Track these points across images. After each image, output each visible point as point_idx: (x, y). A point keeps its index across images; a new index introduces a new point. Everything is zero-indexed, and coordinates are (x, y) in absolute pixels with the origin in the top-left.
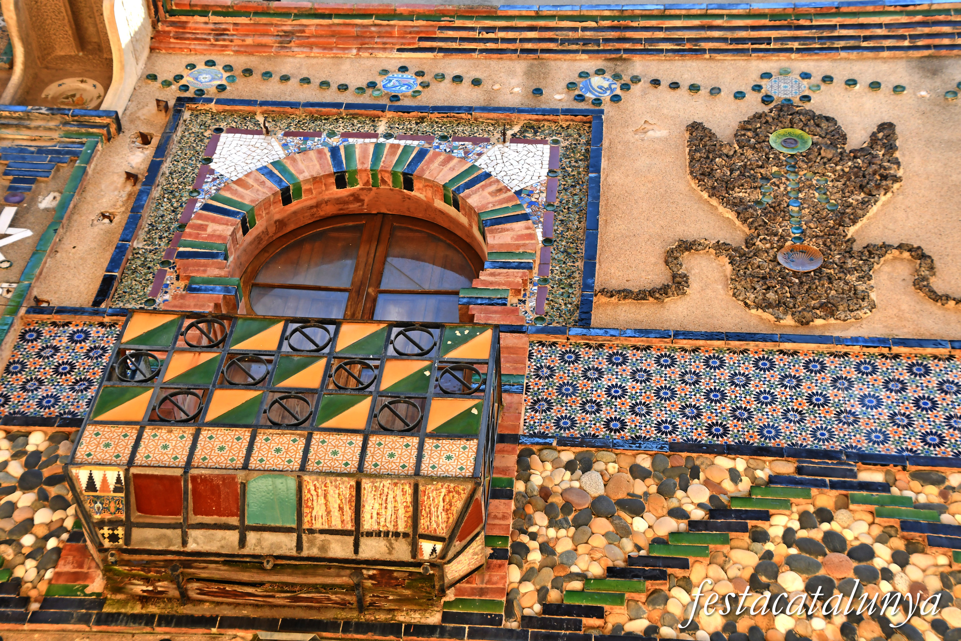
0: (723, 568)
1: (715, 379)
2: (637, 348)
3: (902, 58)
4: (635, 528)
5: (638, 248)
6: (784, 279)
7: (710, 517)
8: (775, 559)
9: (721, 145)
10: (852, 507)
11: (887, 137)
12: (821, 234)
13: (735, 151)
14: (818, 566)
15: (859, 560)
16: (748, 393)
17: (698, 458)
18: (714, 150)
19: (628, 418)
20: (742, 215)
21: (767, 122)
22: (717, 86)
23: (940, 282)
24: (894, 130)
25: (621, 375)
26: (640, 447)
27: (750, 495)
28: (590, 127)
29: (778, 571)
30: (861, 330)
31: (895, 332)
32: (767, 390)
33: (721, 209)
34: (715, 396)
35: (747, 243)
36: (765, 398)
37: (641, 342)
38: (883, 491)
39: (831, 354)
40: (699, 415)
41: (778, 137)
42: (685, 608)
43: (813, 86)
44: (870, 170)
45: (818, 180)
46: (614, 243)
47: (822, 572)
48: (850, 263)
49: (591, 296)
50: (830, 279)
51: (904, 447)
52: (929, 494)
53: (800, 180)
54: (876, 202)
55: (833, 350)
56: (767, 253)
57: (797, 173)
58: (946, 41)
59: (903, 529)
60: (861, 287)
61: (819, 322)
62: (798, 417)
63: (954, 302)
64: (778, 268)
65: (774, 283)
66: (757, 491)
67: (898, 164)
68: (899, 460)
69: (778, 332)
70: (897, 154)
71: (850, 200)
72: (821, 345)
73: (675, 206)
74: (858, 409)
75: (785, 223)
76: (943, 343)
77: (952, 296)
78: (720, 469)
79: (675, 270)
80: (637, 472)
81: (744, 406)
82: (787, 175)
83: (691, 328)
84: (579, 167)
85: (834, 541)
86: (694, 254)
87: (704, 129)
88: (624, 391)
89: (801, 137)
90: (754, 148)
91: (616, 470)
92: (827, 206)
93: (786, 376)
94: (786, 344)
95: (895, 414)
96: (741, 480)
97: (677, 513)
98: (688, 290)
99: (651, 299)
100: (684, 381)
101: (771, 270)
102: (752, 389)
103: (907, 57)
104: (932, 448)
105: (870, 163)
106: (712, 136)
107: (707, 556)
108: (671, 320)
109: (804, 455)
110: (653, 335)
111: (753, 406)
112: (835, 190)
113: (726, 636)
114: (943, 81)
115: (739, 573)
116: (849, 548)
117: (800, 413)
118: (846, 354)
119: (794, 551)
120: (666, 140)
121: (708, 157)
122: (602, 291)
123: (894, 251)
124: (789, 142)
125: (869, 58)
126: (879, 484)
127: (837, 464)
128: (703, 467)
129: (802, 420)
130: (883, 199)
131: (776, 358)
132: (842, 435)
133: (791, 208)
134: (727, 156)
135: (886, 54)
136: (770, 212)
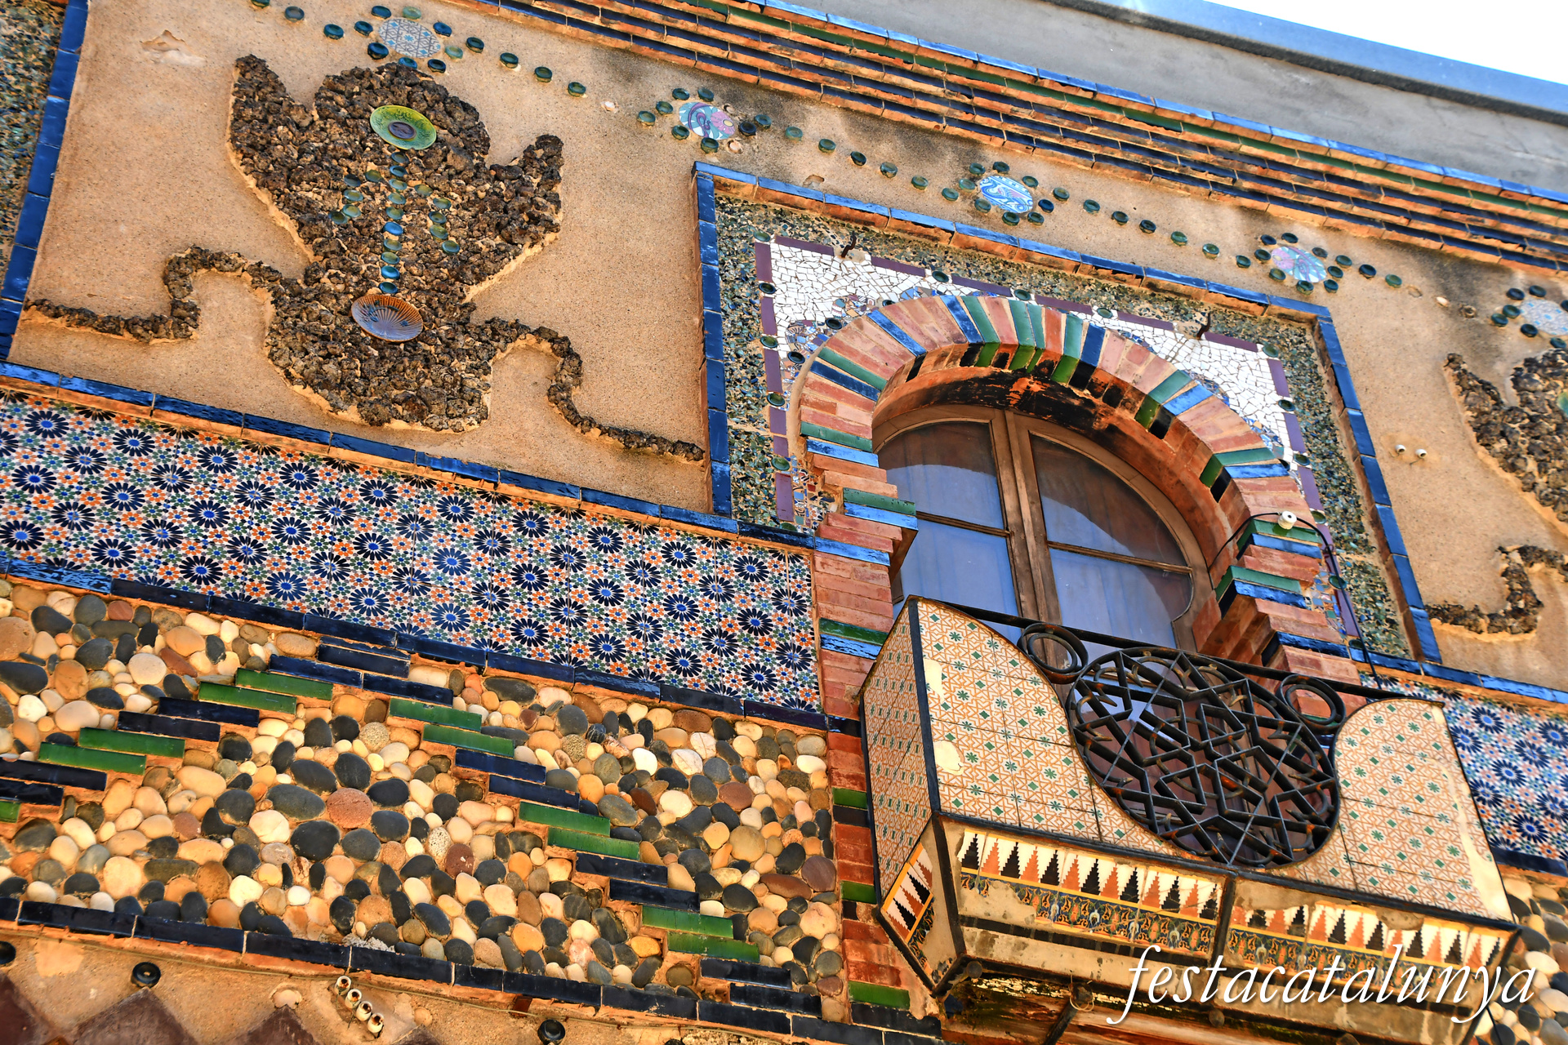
0: (163, 795)
1: (213, 487)
2: (87, 413)
3: (588, 42)
4: (22, 713)
5: (119, 244)
6: (356, 345)
7: (158, 711)
8: (254, 789)
9: (291, 106)
10: (390, 720)
11: (548, 157)
12: (427, 287)
13: (313, 122)
14: (319, 806)
15: (384, 804)
16: (264, 518)
17: (159, 611)
18: (278, 112)
19: (48, 527)
20: (306, 229)
21: (371, 87)
22: (299, 6)
23: (585, 397)
24: (560, 150)
25: (49, 453)
26: (59, 578)
27: (234, 682)
28: (61, 14)
29: (254, 808)
30: (460, 449)
31: (508, 461)
32: (297, 518)
33: (274, 210)
34: (209, 514)
35: (308, 275)
36: (291, 532)
37: (96, 403)
38: (442, 701)
39: (408, 479)
40: (174, 541)
41: (384, 116)
42: (83, 853)
43: (452, 49)
44: (516, 204)
45: (435, 201)
46: (77, 226)
47: (323, 817)
48: (462, 342)
49: (18, 308)
50: (427, 360)
51: (486, 638)
52: (507, 714)
53: (408, 196)
54: (516, 254)
55: (412, 473)
56: (337, 299)
57: (405, 182)
58: (651, 35)
59: (458, 762)
60: (472, 382)
61: (398, 425)
62: (338, 569)
63: (598, 431)
64: (351, 326)
65: (339, 349)
66: (247, 677)
67: (558, 204)
68: (474, 657)
69: (331, 429)
70: (558, 189)
71: (479, 243)
72: (395, 462)
73: (196, 187)
74: (431, 570)
75: (374, 257)
76: (573, 490)
77: (598, 421)
78: (193, 634)
79: (179, 294)
80: (46, 620)
81: (253, 538)
82: (390, 182)
83: (189, 396)
84: (31, 79)
85: (353, 770)
86: (215, 275)
87: (266, 71)
88: (50, 480)
89: (421, 126)
90: (343, 124)
91: (8, 611)
92: (443, 244)
93: (331, 502)
94: (341, 450)
95: (484, 587)
96: (224, 657)
97: (104, 697)
98: (195, 334)
99: (127, 335)
100: (159, 482)
101: (338, 327)
102: (272, 513)
103: (596, 43)
104: (525, 646)
105: (518, 193)
106: (278, 86)
107: (140, 772)
108: (156, 377)
109: (334, 629)
110: (119, 396)
111: (268, 541)
112: (459, 223)
113: (142, 905)
114: (639, 93)
115: (188, 806)
116: (372, 782)
117: (342, 563)
118: (430, 482)
119: (286, 779)
120: (199, 73)
121: (265, 121)
122: (40, 304)
123: (529, 336)
124: (401, 128)
125: (542, 29)
126: (439, 690)
127: (381, 651)
128: (164, 627)
129: (342, 575)
130: (527, 252)
131: (321, 470)
132: (398, 607)
133: (386, 234)
134: (298, 126)
135: (565, 29)
136: (352, 234)
